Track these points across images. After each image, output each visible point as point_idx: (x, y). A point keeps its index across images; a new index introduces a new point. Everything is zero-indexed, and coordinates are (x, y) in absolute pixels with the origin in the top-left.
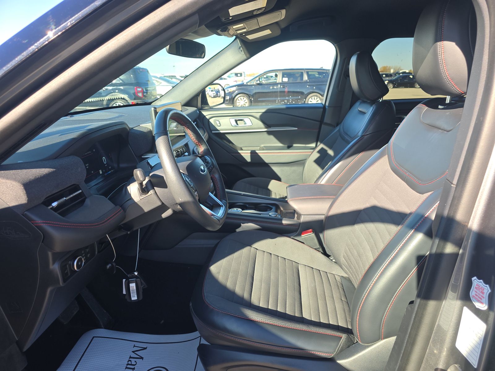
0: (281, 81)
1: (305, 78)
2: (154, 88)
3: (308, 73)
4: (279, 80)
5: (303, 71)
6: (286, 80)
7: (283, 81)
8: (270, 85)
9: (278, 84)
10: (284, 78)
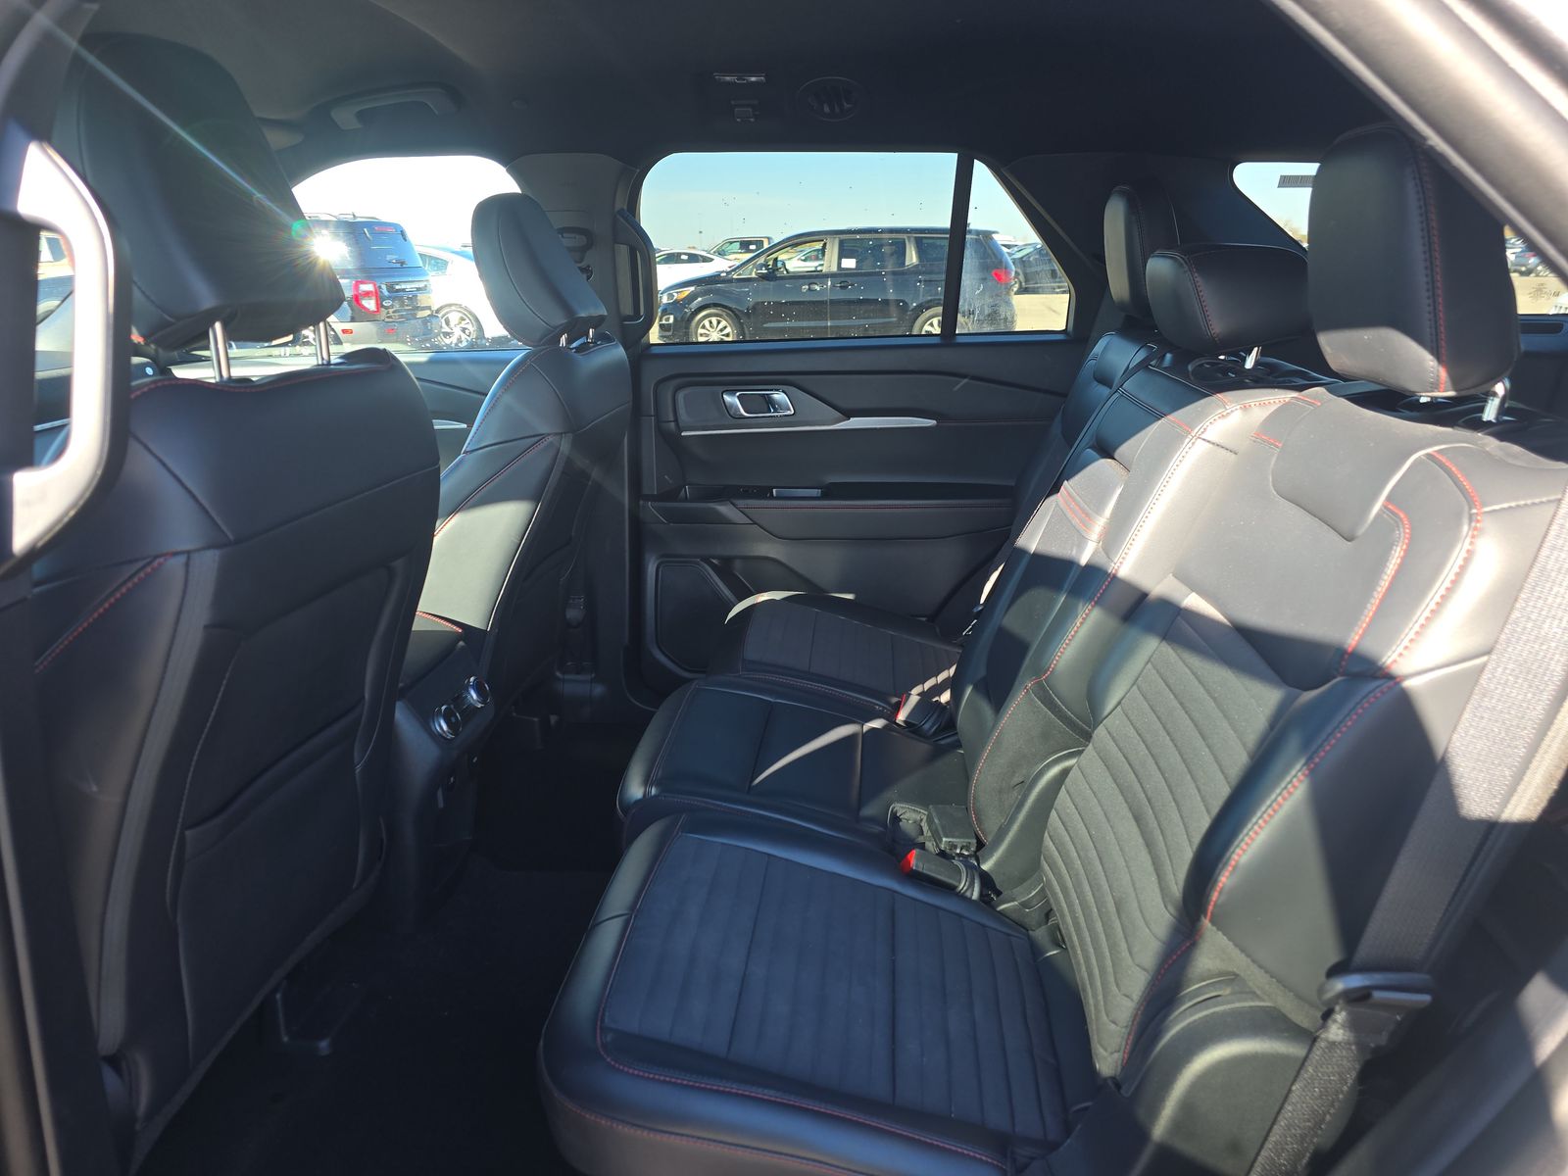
0: (834, 269)
1: (912, 257)
2: (421, 285)
3: (919, 243)
4: (830, 263)
5: (905, 236)
6: (849, 263)
7: (843, 266)
8: (802, 281)
9: (826, 276)
10: (844, 260)
